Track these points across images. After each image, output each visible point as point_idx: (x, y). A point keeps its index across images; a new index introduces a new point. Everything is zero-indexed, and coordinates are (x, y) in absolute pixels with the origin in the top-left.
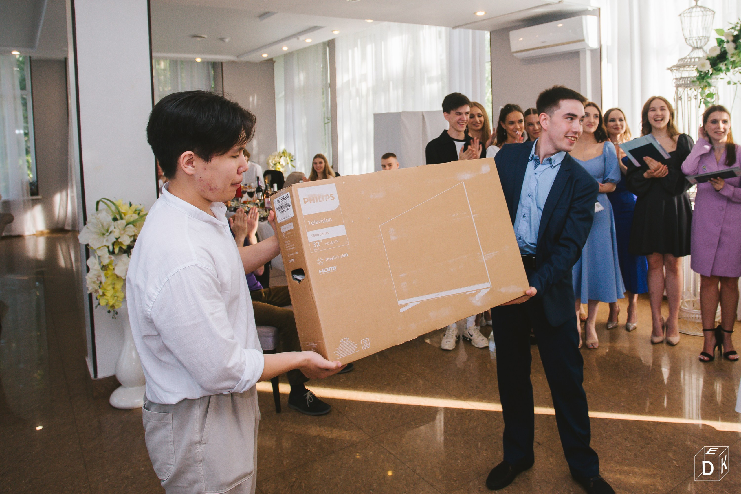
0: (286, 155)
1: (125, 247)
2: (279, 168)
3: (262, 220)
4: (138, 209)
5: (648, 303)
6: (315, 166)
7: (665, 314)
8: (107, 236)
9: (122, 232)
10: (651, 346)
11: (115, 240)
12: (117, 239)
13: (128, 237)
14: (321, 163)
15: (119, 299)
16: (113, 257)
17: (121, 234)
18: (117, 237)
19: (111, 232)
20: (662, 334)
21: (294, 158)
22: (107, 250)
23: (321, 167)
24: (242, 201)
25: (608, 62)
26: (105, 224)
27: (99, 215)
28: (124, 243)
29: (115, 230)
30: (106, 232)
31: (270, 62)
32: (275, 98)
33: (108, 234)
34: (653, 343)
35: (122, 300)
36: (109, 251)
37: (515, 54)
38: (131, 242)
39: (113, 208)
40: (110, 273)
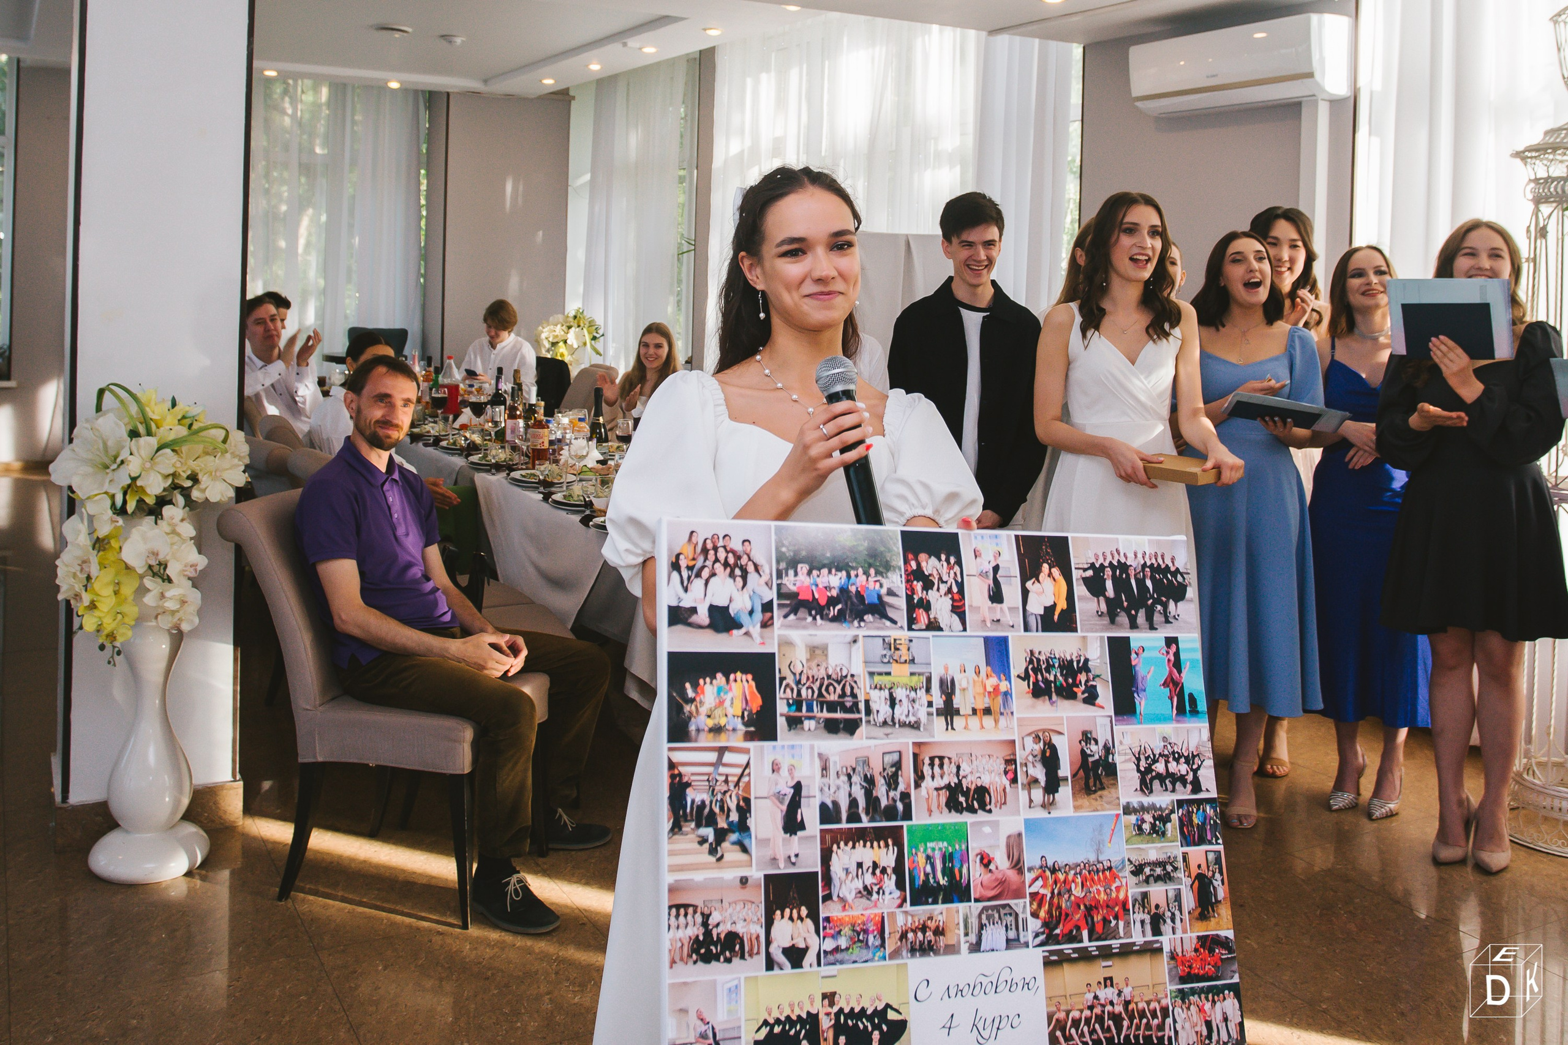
0: (582, 325)
1: (150, 501)
2: (562, 355)
3: (493, 471)
4: (190, 414)
5: (1430, 754)
6: (642, 351)
7: (1473, 790)
8: (114, 470)
9: (148, 465)
10: (1432, 871)
11: (129, 481)
12: (134, 479)
13: (160, 478)
14: (659, 346)
15: (126, 620)
16: (120, 521)
17: (144, 469)
18: (133, 475)
19: (122, 462)
20: (1462, 842)
21: (601, 332)
22: (109, 503)
23: (658, 357)
24: (457, 425)
25: (1370, 134)
26: (110, 443)
27: (101, 420)
28: (148, 491)
29: (131, 458)
30: (111, 462)
31: (562, 98)
32: (567, 185)
33: (114, 466)
34: (1437, 862)
35: (133, 623)
36: (113, 505)
37: (1139, 104)
38: (165, 490)
39: (134, 409)
40: (111, 556)
